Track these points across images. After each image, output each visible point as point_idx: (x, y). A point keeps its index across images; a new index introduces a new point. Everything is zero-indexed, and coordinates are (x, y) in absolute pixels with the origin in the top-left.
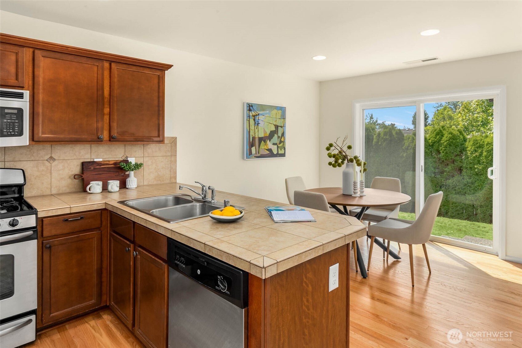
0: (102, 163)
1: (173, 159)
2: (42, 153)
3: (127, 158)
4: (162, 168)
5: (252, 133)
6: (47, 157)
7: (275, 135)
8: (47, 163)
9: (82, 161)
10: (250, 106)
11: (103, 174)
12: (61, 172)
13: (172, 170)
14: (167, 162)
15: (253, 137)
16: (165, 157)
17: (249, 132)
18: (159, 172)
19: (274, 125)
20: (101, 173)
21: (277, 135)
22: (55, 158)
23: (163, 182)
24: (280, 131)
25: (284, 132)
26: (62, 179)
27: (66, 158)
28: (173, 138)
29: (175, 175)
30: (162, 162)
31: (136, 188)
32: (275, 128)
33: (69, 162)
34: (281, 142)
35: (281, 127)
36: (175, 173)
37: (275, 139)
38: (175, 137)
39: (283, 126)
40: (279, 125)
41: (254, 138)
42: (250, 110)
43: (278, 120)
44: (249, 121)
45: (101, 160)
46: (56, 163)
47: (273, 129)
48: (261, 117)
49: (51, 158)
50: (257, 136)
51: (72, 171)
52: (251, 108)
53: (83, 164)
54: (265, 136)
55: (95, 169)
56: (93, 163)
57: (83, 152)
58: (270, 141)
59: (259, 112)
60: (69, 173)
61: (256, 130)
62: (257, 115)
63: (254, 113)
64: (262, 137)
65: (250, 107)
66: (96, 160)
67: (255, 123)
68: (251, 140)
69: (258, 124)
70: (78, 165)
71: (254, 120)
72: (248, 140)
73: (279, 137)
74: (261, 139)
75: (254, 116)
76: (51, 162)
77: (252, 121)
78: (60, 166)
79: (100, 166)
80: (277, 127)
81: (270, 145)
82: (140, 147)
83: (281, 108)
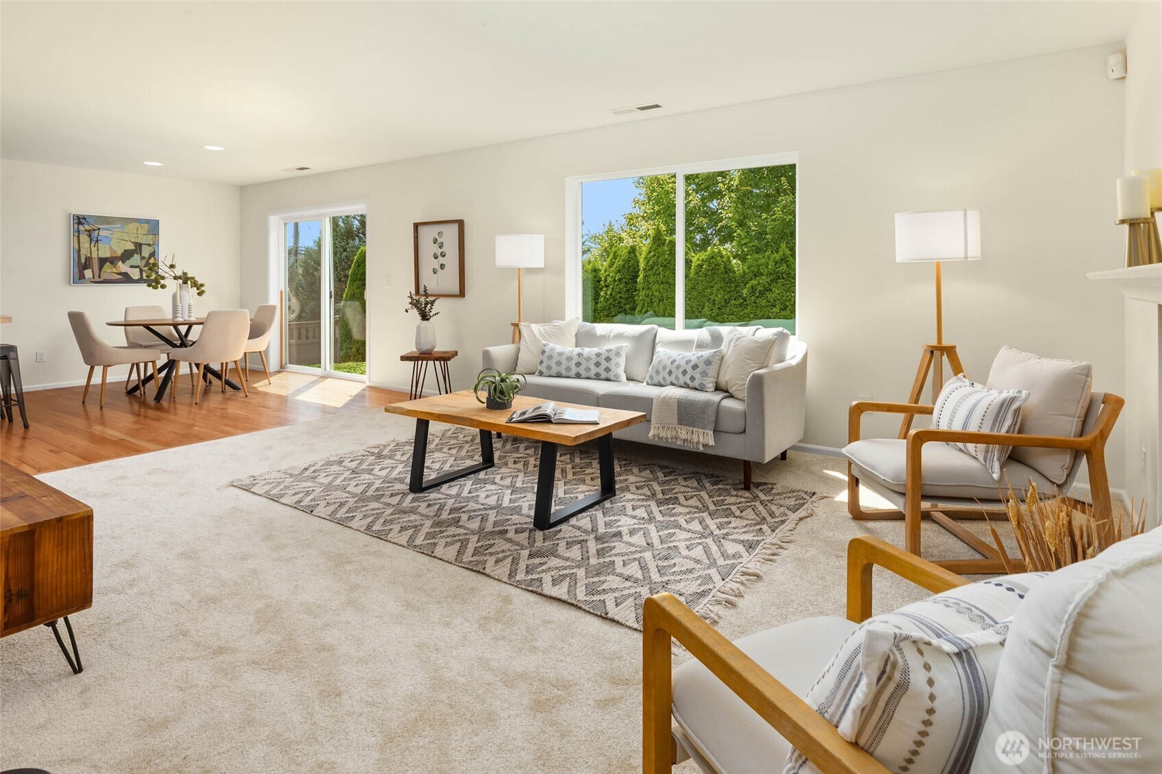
5: (84, 252)
7: (135, 255)
10: (79, 218)
15: (86, 258)
17: (79, 251)
19: (133, 243)
21: (139, 256)
24: (146, 252)
25: (154, 251)
32: (135, 246)
34: (147, 264)
35: (149, 245)
37: (136, 260)
39: (151, 243)
40: (143, 243)
41: (88, 259)
42: (80, 223)
43: (141, 237)
44: (78, 237)
47: (132, 247)
48: (102, 233)
50: (94, 255)
52: (83, 221)
54: (113, 255)
58: (123, 263)
59: (99, 227)
61: (94, 249)
62: (94, 230)
63: (87, 227)
64: (107, 258)
65: (80, 220)
67: (91, 240)
68: (83, 260)
69: (97, 241)
71: (90, 236)
72: (77, 260)
73: (143, 258)
74: (102, 261)
75: (89, 231)
77: (84, 238)
80: (139, 246)
81: (123, 267)
83: (148, 221)
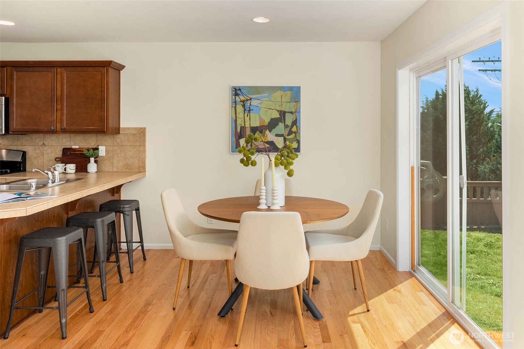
0: (77, 149)
1: (141, 149)
2: (38, 140)
3: (98, 147)
4: (131, 157)
5: (239, 122)
6: (41, 143)
7: (280, 123)
8: (41, 149)
9: (64, 147)
10: (236, 90)
11: (75, 158)
12: (50, 155)
13: (140, 160)
14: (136, 151)
15: (241, 127)
16: (133, 147)
17: (236, 121)
18: (127, 161)
19: (278, 111)
20: (74, 157)
21: (283, 124)
22: (46, 144)
23: (131, 171)
24: (289, 120)
25: (296, 119)
26: (50, 160)
27: (53, 145)
28: (141, 128)
29: (144, 165)
30: (130, 151)
31: (96, 172)
32: (280, 114)
33: (54, 147)
34: (290, 133)
35: (292, 113)
36: (144, 162)
37: (280, 128)
38: (143, 128)
39: (293, 110)
40: (287, 111)
41: (243, 128)
42: (236, 94)
43: (284, 104)
44: (235, 107)
45: (78, 147)
46: (46, 148)
47: (276, 115)
48: (254, 103)
49: (43, 144)
50: (247, 125)
51: (57, 155)
52: (239, 92)
53: (64, 149)
54: (262, 125)
55: (70, 154)
56: (71, 149)
57: (64, 140)
58: (270, 131)
59: (251, 96)
60: (55, 156)
61: (247, 119)
62: (247, 100)
63: (242, 98)
64: (257, 127)
65: (236, 91)
66: (73, 147)
67: (245, 110)
68: (239, 130)
69: (249, 111)
70: (61, 151)
71: (244, 106)
72: (234, 130)
73: (286, 126)
74: (254, 130)
75: (243, 101)
76: (44, 147)
77: (240, 108)
78: (49, 151)
79: (75, 152)
80: (283, 114)
81: (270, 136)
82: (109, 137)
83: (290, 89)
